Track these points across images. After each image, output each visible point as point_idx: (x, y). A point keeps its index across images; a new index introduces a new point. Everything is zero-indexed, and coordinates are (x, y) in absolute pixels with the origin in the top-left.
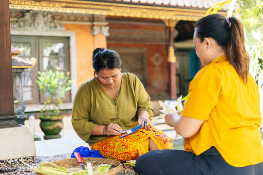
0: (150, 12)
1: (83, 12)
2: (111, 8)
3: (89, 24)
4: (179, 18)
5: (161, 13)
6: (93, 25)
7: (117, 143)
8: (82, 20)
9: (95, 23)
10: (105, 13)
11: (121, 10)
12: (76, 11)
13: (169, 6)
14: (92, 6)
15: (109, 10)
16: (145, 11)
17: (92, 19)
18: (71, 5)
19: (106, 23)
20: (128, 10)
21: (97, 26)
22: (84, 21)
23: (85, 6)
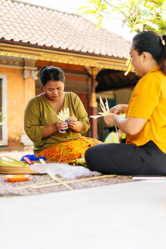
0: (76, 59)
1: (16, 55)
2: (41, 53)
3: (20, 68)
4: (102, 67)
5: (86, 60)
6: (24, 70)
7: (63, 148)
8: (14, 64)
9: (25, 67)
10: (36, 58)
11: (50, 56)
12: (9, 54)
13: (93, 54)
14: (24, 51)
15: (39, 55)
16: (72, 58)
17: (23, 63)
18: (5, 49)
19: (36, 68)
20: (57, 56)
21: (28, 70)
22: (15, 65)
23: (17, 50)
